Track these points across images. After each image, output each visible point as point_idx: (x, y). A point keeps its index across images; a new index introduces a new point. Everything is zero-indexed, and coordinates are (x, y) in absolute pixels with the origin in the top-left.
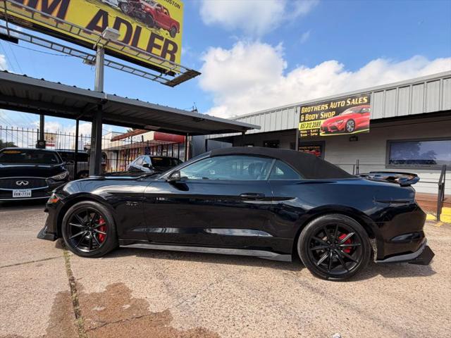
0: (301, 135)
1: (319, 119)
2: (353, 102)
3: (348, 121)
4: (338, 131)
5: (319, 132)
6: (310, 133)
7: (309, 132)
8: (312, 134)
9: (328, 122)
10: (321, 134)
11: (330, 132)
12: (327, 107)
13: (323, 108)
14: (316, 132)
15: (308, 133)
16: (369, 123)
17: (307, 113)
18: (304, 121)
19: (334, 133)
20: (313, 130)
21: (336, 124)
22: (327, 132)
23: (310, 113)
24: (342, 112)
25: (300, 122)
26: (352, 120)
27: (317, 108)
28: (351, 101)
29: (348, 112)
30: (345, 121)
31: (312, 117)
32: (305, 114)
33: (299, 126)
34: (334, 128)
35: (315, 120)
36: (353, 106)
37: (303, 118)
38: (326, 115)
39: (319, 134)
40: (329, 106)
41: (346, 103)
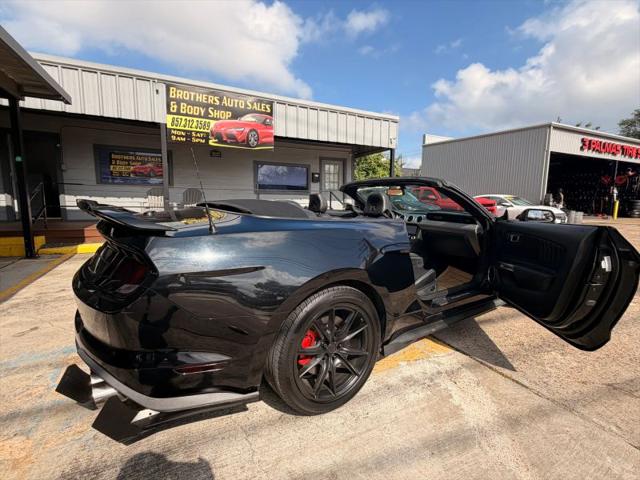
0: (174, 138)
1: (206, 116)
2: (256, 107)
3: (251, 131)
4: (237, 143)
5: (207, 139)
6: (191, 137)
7: (188, 134)
8: (194, 140)
9: (222, 125)
10: (211, 143)
11: (225, 142)
12: (218, 103)
13: (210, 101)
14: (203, 138)
15: (186, 136)
16: (273, 139)
17: (184, 101)
18: (178, 113)
19: (231, 144)
20: (197, 132)
21: (233, 131)
22: (221, 141)
23: (189, 103)
24: (242, 116)
25: (169, 112)
26: (254, 130)
27: (201, 98)
28: (252, 104)
29: (248, 118)
30: (247, 130)
31: (196, 110)
32: (178, 102)
33: (167, 120)
34: (232, 137)
35: (199, 116)
36: (255, 112)
37: (174, 107)
38: (217, 114)
39: (207, 141)
40: (221, 100)
41: (246, 106)
